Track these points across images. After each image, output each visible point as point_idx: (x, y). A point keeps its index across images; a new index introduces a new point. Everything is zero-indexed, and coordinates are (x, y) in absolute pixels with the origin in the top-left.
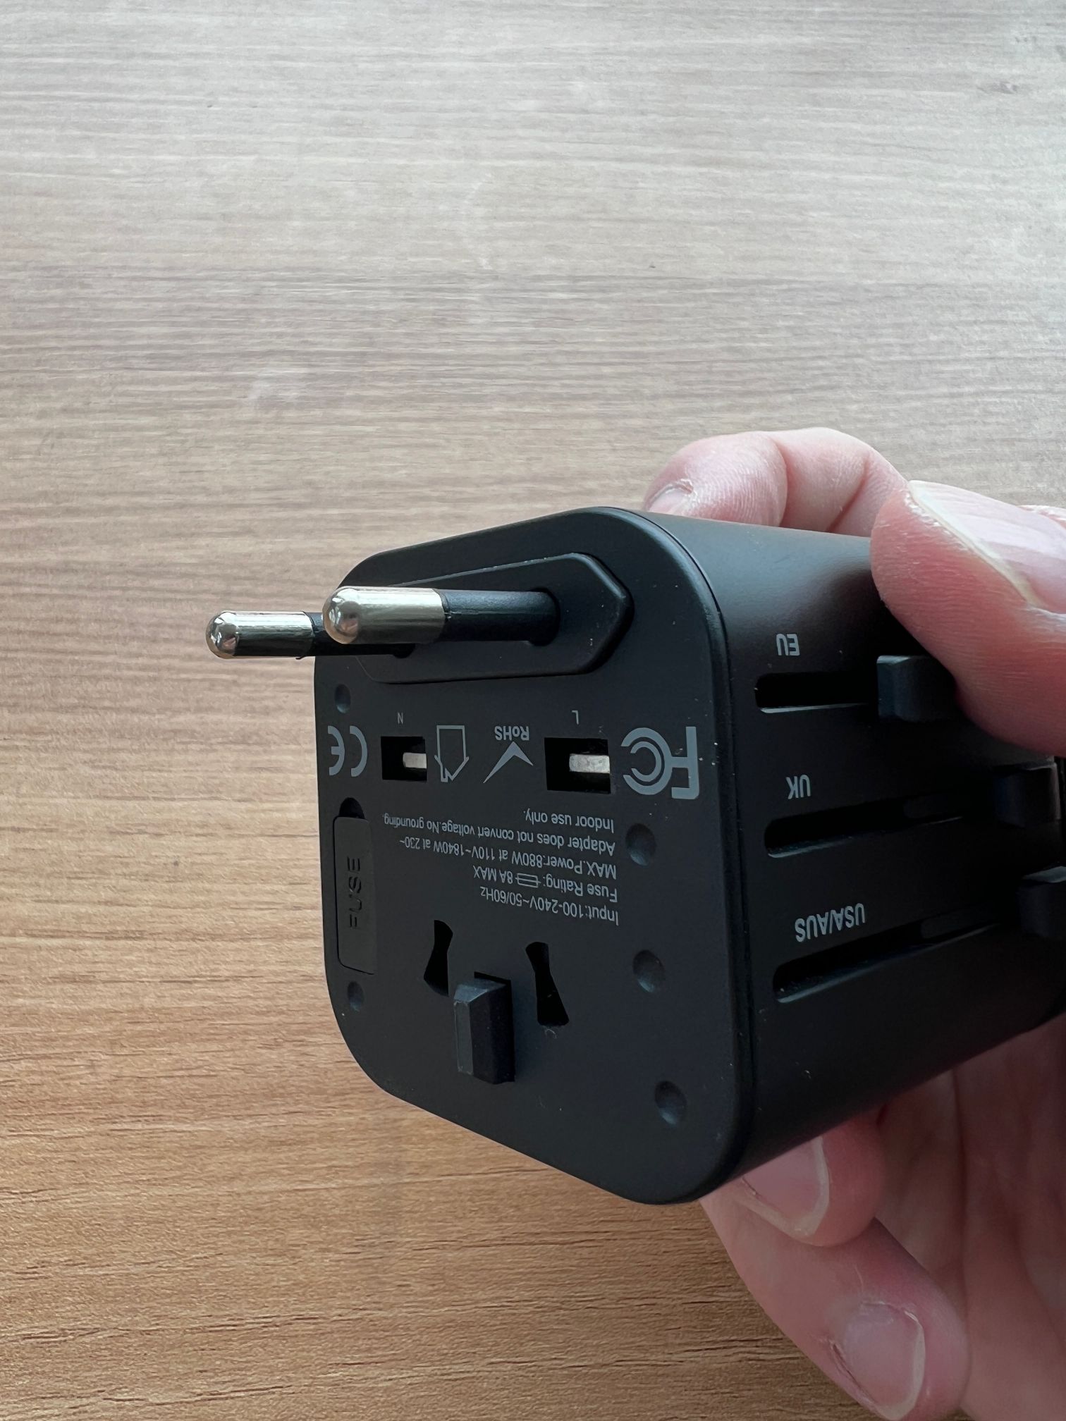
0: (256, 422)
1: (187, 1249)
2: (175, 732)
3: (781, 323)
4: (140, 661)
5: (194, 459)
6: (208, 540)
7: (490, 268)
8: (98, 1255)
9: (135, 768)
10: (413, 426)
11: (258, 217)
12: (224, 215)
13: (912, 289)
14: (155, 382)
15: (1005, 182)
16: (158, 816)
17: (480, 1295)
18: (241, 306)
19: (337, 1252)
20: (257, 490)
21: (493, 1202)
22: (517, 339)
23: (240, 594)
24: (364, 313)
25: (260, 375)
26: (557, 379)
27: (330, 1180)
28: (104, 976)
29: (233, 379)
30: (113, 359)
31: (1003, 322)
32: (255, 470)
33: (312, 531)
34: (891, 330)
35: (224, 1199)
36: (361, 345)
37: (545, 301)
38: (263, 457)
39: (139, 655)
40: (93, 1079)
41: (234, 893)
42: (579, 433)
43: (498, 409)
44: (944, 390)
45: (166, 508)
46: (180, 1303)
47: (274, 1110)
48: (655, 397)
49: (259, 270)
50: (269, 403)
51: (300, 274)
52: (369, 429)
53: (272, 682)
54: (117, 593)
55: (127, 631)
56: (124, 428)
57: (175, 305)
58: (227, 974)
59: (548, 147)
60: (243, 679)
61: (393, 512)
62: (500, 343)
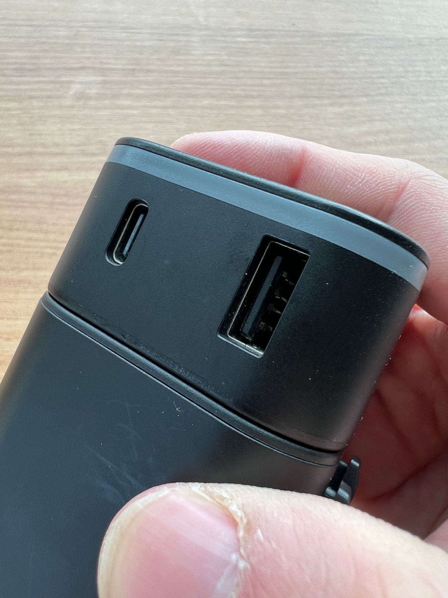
0: (72, 107)
2: (20, 281)
4: (3, 241)
6: (43, 173)
7: (204, 23)
10: (159, 111)
14: (18, 84)
18: (67, 41)
20: (72, 145)
22: (218, 63)
24: (135, 46)
25: (75, 80)
26: (239, 86)
29: (62, 82)
32: (71, 134)
36: (133, 64)
37: (234, 42)
38: (76, 127)
43: (206, 102)
45: (20, 155)
50: (81, 97)
51: (101, 24)
52: (135, 112)
57: (31, 40)
62: (209, 65)
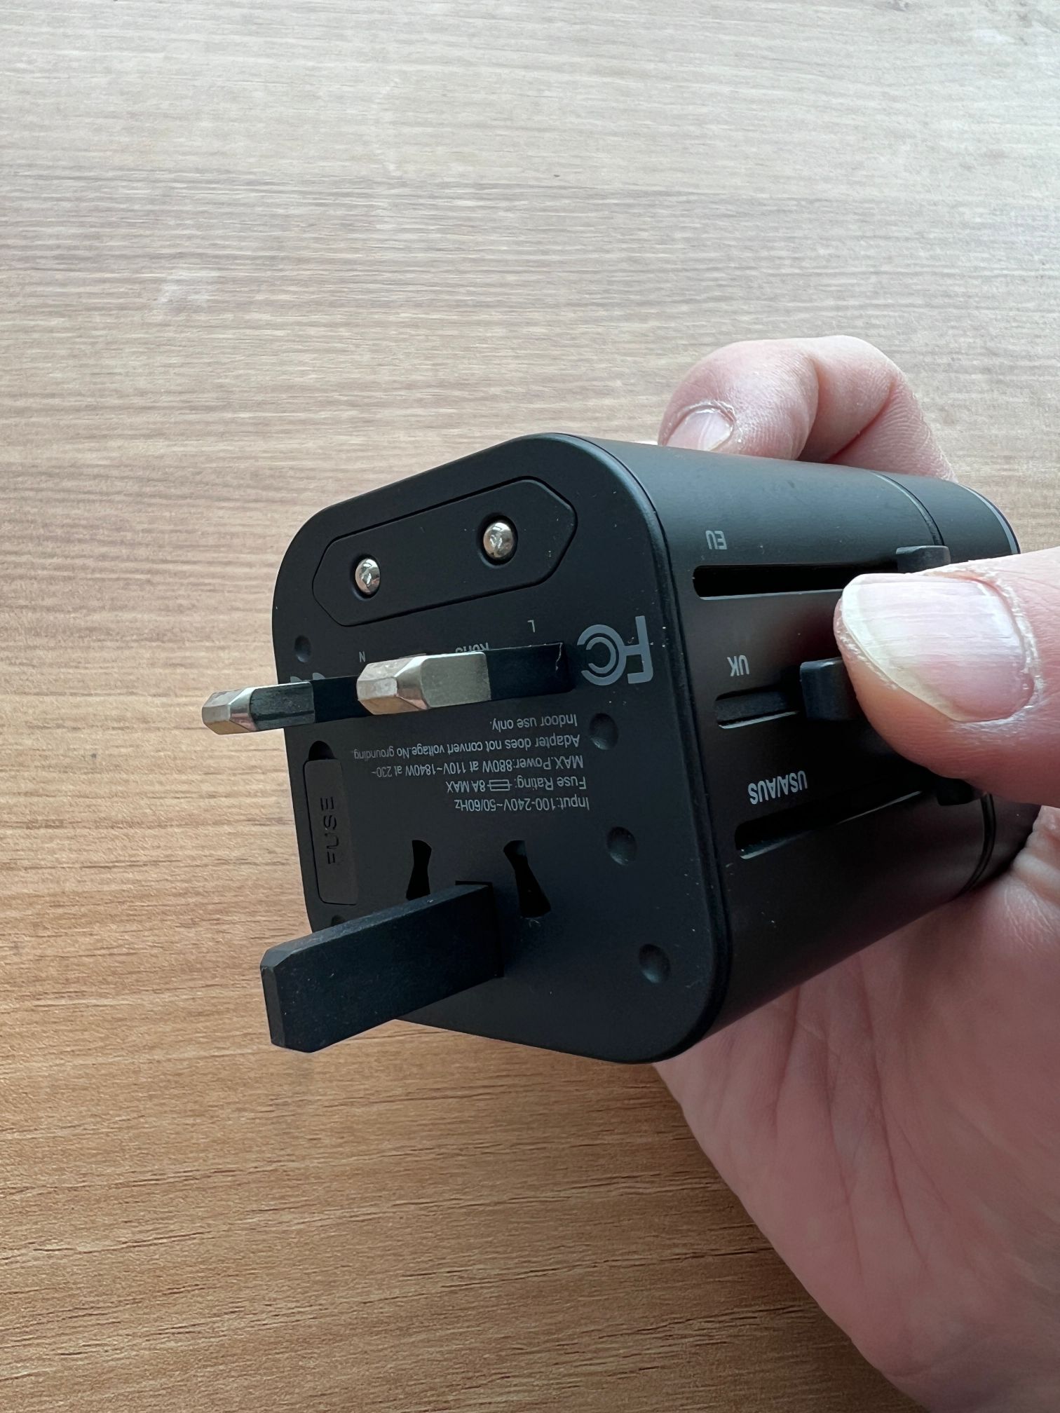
0: (165, 325)
1: (111, 1112)
2: (91, 630)
3: (678, 235)
4: (55, 560)
5: (107, 362)
6: (119, 442)
7: (398, 174)
8: (26, 1121)
9: (51, 665)
10: (322, 331)
11: (166, 116)
12: (128, 113)
13: (803, 203)
14: (63, 285)
15: (894, 99)
16: (75, 711)
17: (386, 1145)
18: (149, 207)
19: (253, 1111)
20: (169, 392)
21: (398, 1062)
22: (422, 245)
23: (153, 496)
24: (274, 216)
25: (170, 277)
26: (462, 286)
27: (245, 1046)
28: (26, 863)
29: (142, 281)
30: (21, 259)
31: (887, 238)
32: (165, 373)
33: (223, 434)
34: (783, 244)
35: (145, 1067)
36: (271, 249)
37: (451, 209)
38: (174, 360)
39: (52, 556)
40: (16, 959)
41: (152, 784)
42: (484, 340)
43: (405, 315)
44: (831, 302)
45: (77, 410)
46: (105, 1162)
47: (191, 984)
48: (557, 306)
49: (170, 171)
50: (180, 307)
51: (208, 176)
52: (279, 333)
53: (186, 581)
54: (31, 494)
55: (42, 531)
56: (33, 330)
57: (83, 205)
58: (144, 858)
59: (456, 53)
60: (157, 579)
61: (302, 415)
62: (408, 249)
